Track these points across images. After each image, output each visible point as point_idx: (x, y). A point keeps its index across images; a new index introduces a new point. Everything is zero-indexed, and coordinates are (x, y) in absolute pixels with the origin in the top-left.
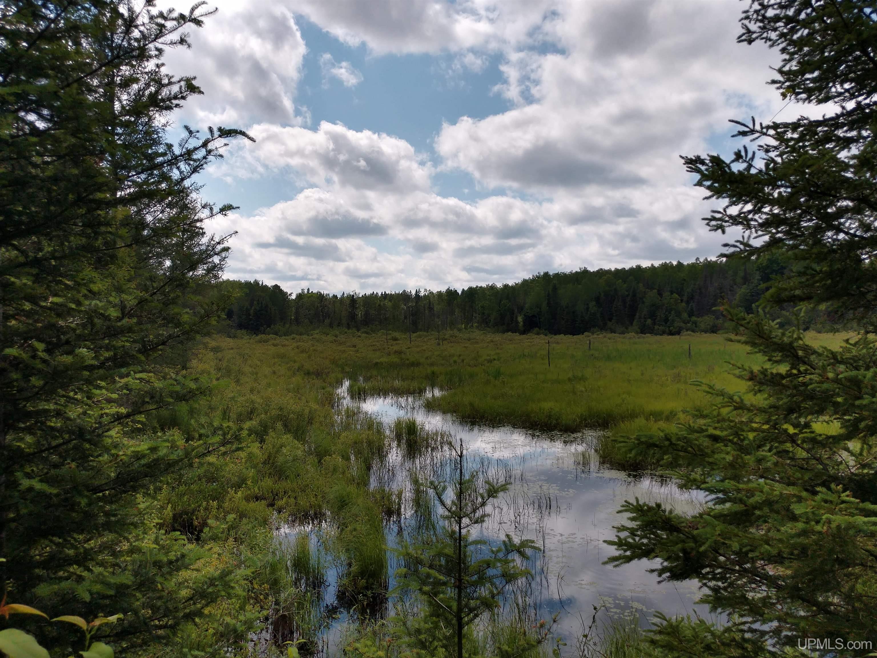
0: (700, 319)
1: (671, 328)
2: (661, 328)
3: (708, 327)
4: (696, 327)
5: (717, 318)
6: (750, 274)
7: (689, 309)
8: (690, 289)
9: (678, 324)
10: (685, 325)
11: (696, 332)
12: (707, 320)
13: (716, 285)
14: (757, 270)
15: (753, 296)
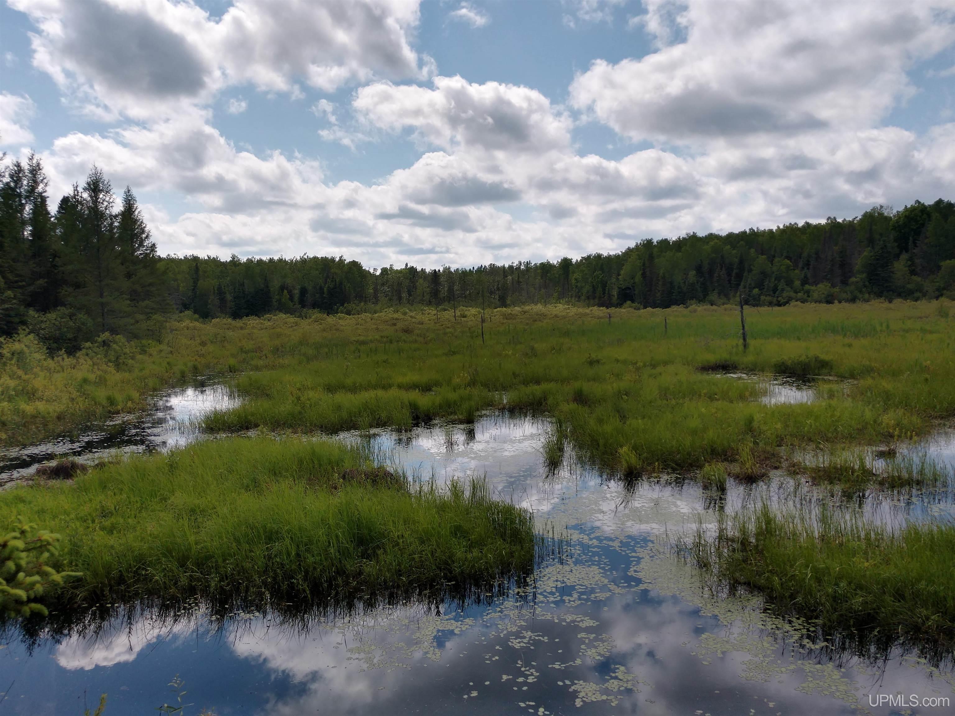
0: (813, 288)
1: (780, 299)
2: (769, 298)
3: (823, 296)
4: (808, 296)
5: (833, 286)
6: (881, 235)
7: (803, 276)
8: (805, 255)
9: (788, 293)
10: (795, 294)
11: (807, 302)
12: (823, 288)
13: (836, 248)
14: (892, 229)
15: (878, 259)
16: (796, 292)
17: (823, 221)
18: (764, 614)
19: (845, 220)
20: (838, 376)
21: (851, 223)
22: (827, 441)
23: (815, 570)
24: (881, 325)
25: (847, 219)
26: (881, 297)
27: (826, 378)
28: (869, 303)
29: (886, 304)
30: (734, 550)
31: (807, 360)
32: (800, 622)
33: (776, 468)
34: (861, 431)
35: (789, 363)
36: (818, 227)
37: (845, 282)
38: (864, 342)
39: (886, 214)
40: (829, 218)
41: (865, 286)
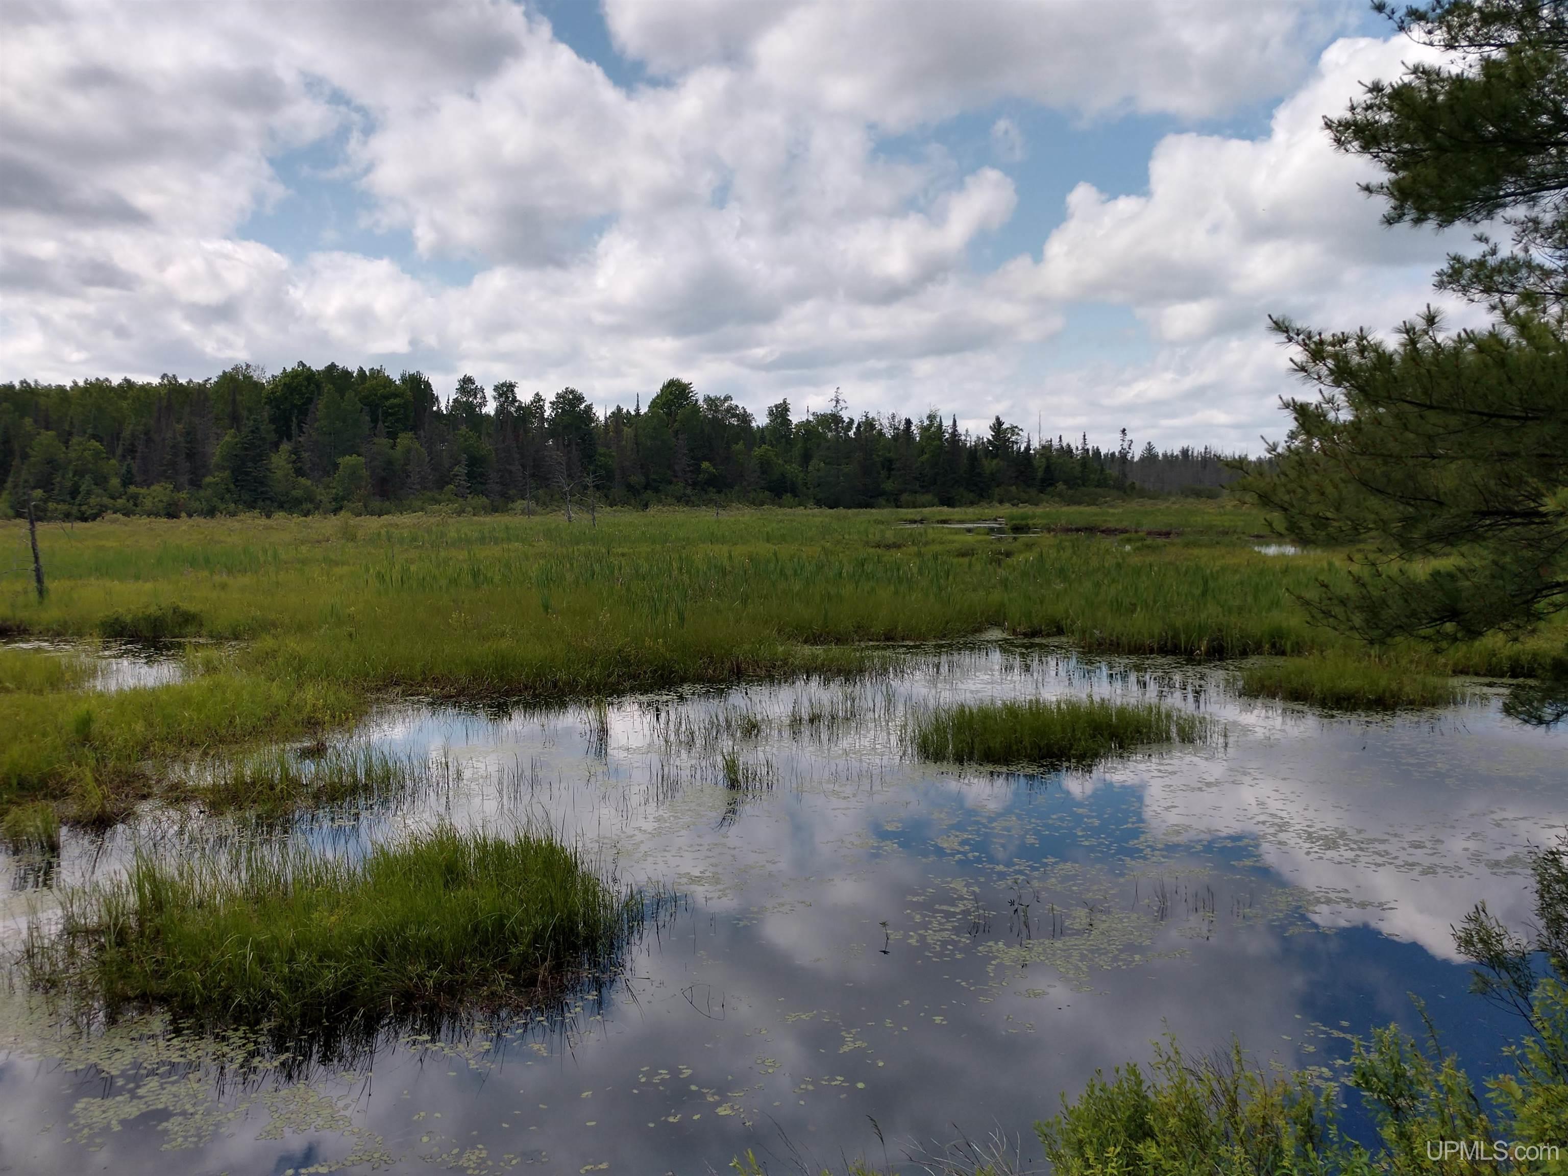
0: (143, 491)
1: (84, 508)
2: (63, 507)
3: (160, 505)
4: (136, 505)
5: (177, 488)
6: (250, 410)
7: (124, 470)
8: (127, 433)
9: (99, 499)
10: (112, 501)
11: (135, 515)
12: (159, 492)
13: (179, 427)
14: (266, 403)
15: (246, 449)
16: (113, 498)
17: (155, 381)
18: (180, 1039)
19: (191, 381)
20: (212, 637)
21: (201, 388)
22: (220, 741)
23: (257, 946)
24: (265, 552)
25: (195, 380)
26: (255, 508)
27: (193, 640)
28: (238, 518)
29: (263, 521)
30: (101, 948)
31: (159, 613)
32: (240, 1033)
33: (144, 797)
34: (270, 721)
35: (128, 619)
36: (146, 389)
37: (196, 483)
38: (246, 580)
39: (255, 378)
40: (164, 376)
41: (228, 490)
